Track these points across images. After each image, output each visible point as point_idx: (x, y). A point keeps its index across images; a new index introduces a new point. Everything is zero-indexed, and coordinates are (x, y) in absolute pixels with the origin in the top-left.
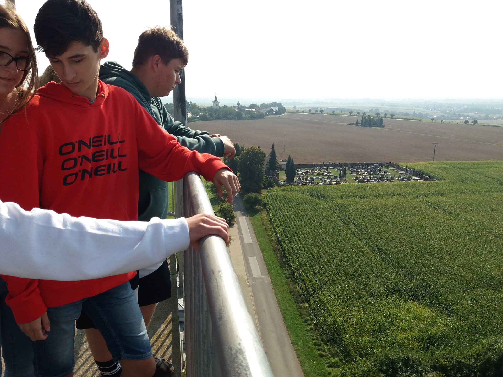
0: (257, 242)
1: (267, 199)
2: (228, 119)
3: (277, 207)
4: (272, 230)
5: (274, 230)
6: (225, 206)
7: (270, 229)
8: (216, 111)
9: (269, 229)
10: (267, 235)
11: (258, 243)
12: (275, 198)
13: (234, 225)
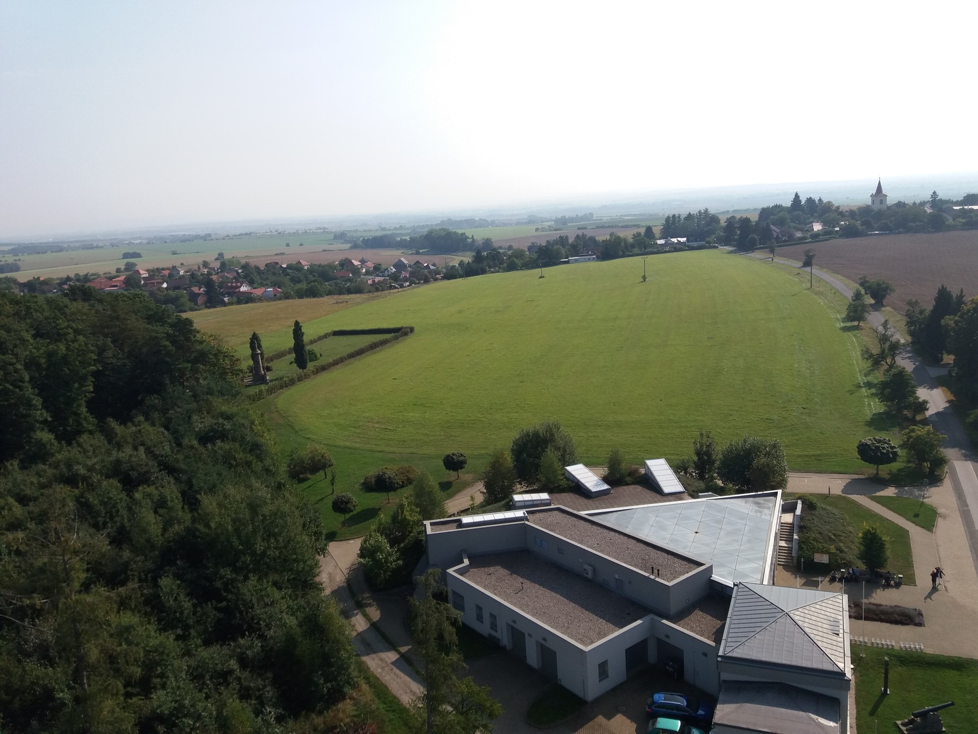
2: (908, 230)
6: (919, 433)
8: (880, 214)
13: (942, 480)
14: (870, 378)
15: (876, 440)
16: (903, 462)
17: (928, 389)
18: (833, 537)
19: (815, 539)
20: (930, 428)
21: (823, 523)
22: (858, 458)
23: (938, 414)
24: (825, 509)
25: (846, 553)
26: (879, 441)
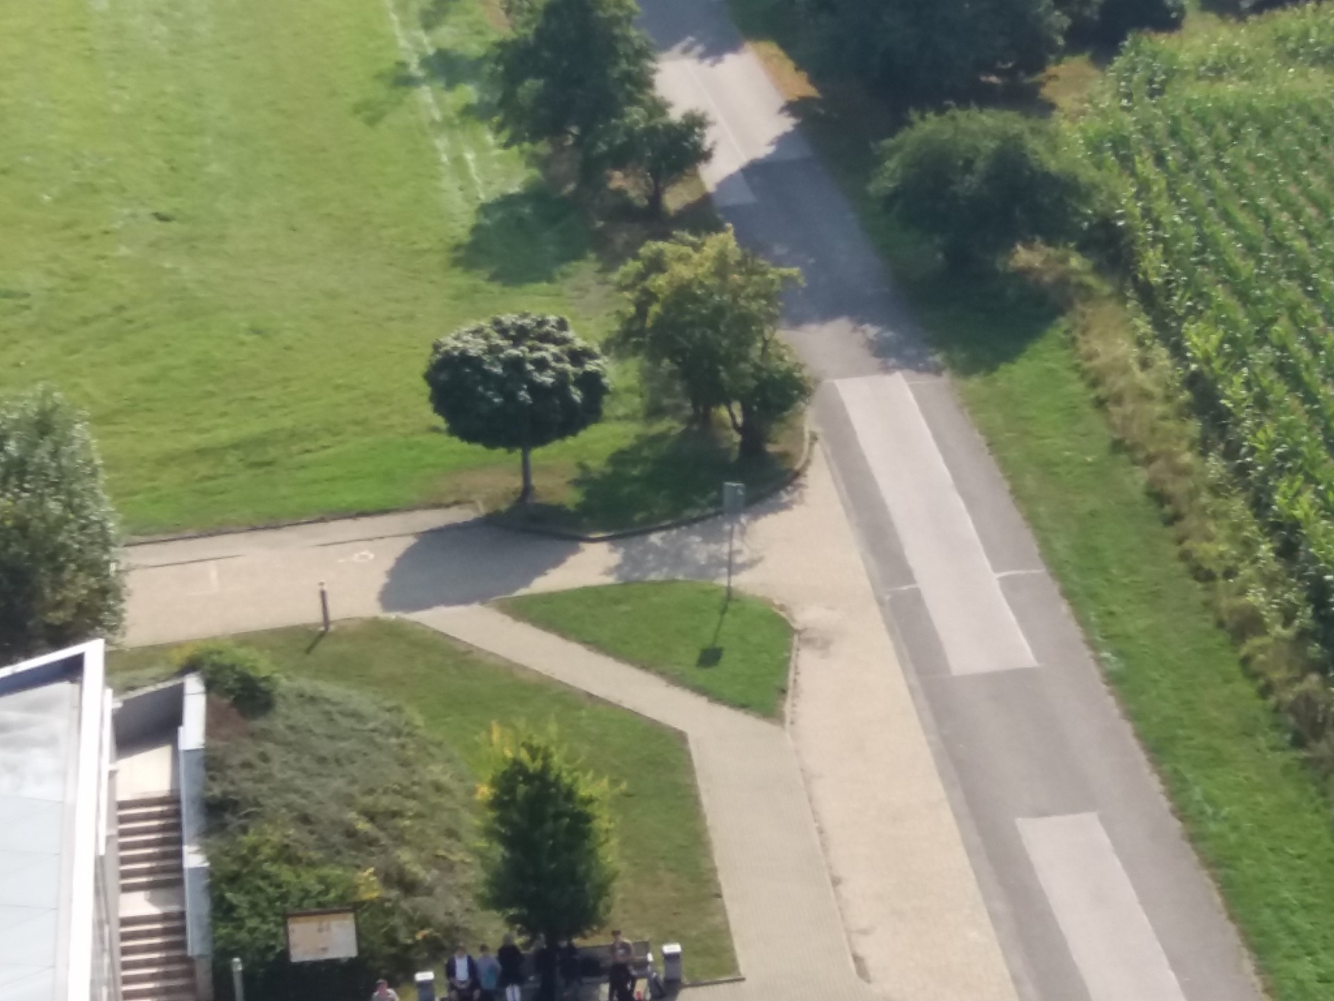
0: (1089, 653)
1: (1126, 162)
3: (1251, 250)
4: (1238, 506)
5: (1260, 505)
6: (684, 272)
7: (1205, 498)
9: (1193, 494)
10: (1181, 566)
11: (1099, 661)
12: (1218, 147)
13: (797, 474)
14: (448, 35)
15: (503, 332)
16: (626, 418)
17: (702, 57)
18: (363, 826)
19: (286, 855)
20: (724, 241)
21: (314, 767)
22: (435, 430)
23: (755, 171)
24: (313, 700)
25: (429, 891)
26: (519, 335)
